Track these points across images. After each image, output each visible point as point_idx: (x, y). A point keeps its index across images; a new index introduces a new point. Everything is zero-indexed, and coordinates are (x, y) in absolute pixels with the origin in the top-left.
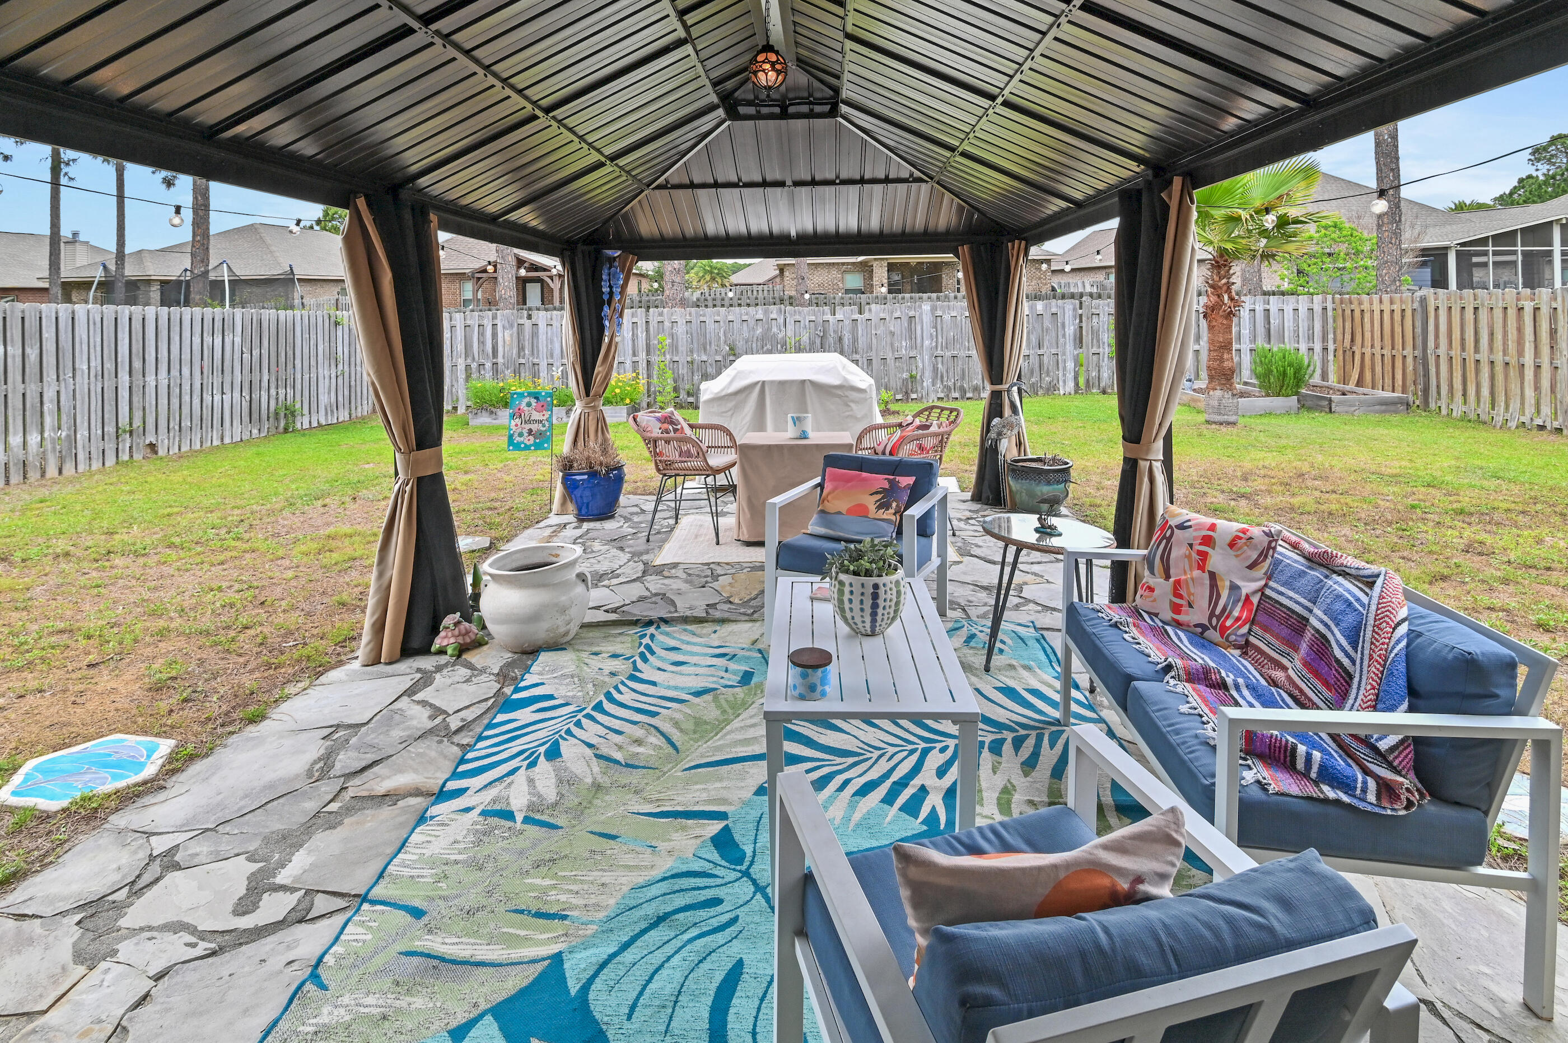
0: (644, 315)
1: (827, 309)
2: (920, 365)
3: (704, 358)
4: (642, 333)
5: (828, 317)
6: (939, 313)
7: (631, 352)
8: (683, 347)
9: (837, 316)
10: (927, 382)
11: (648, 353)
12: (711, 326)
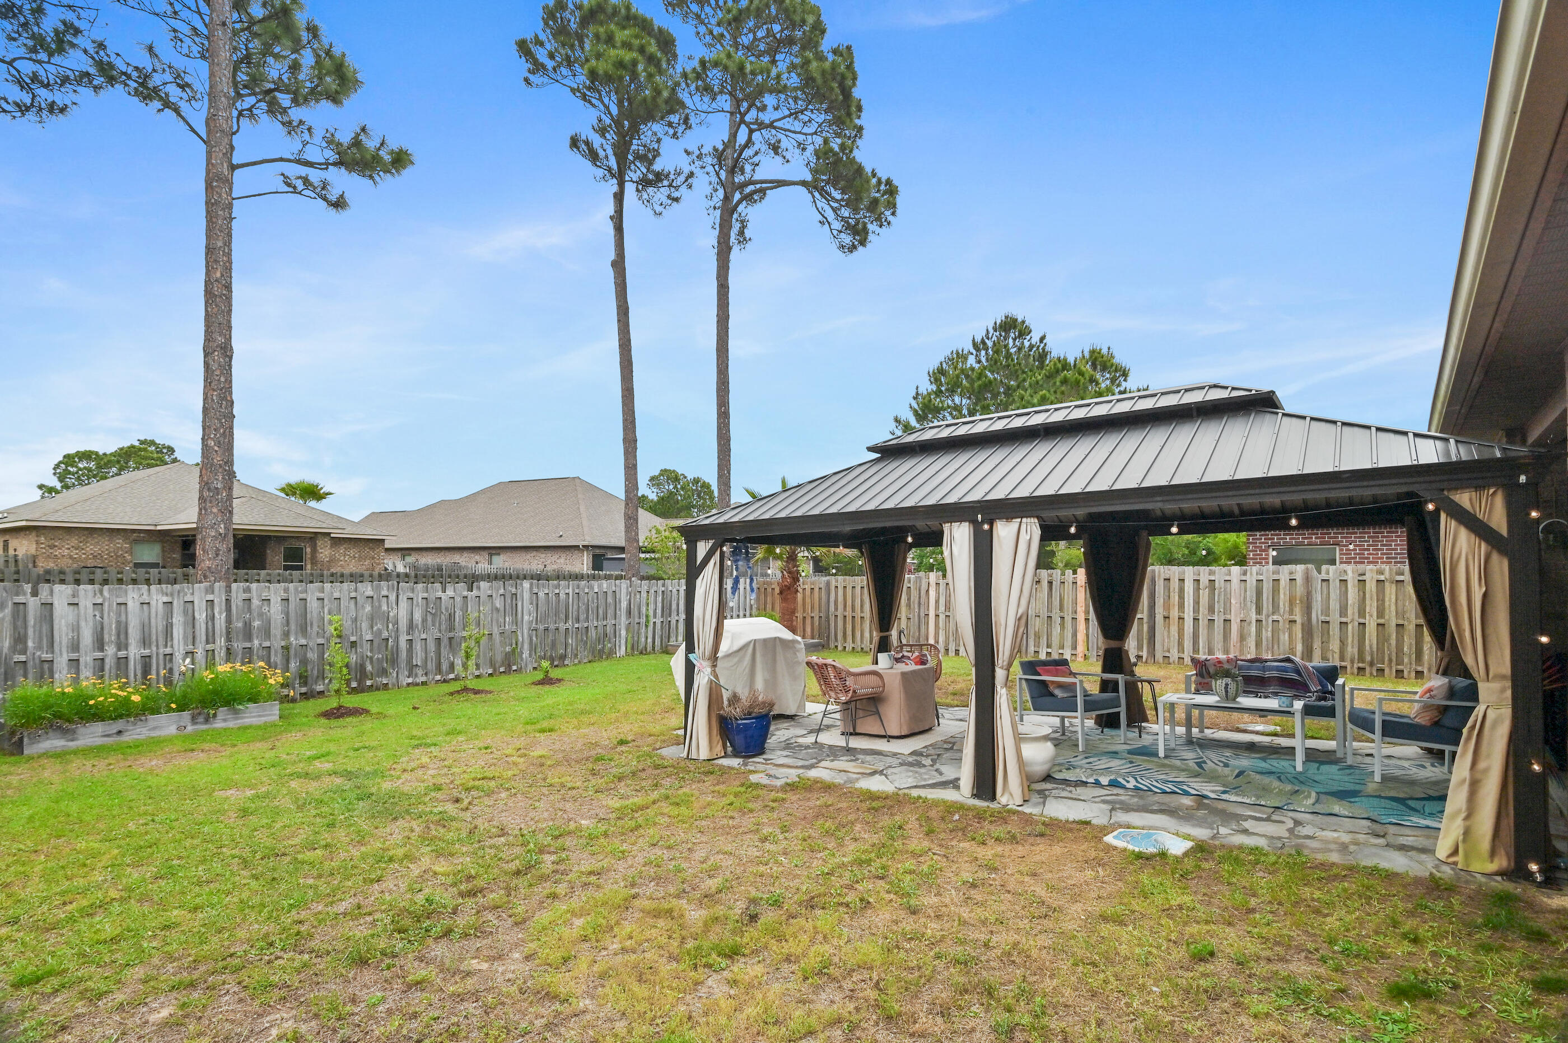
0: (223, 590)
1: (438, 585)
2: (520, 639)
3: (303, 642)
4: (220, 613)
5: (440, 594)
6: (535, 590)
7: (204, 638)
8: (276, 631)
9: (448, 592)
10: (526, 654)
11: (229, 639)
12: (313, 605)
